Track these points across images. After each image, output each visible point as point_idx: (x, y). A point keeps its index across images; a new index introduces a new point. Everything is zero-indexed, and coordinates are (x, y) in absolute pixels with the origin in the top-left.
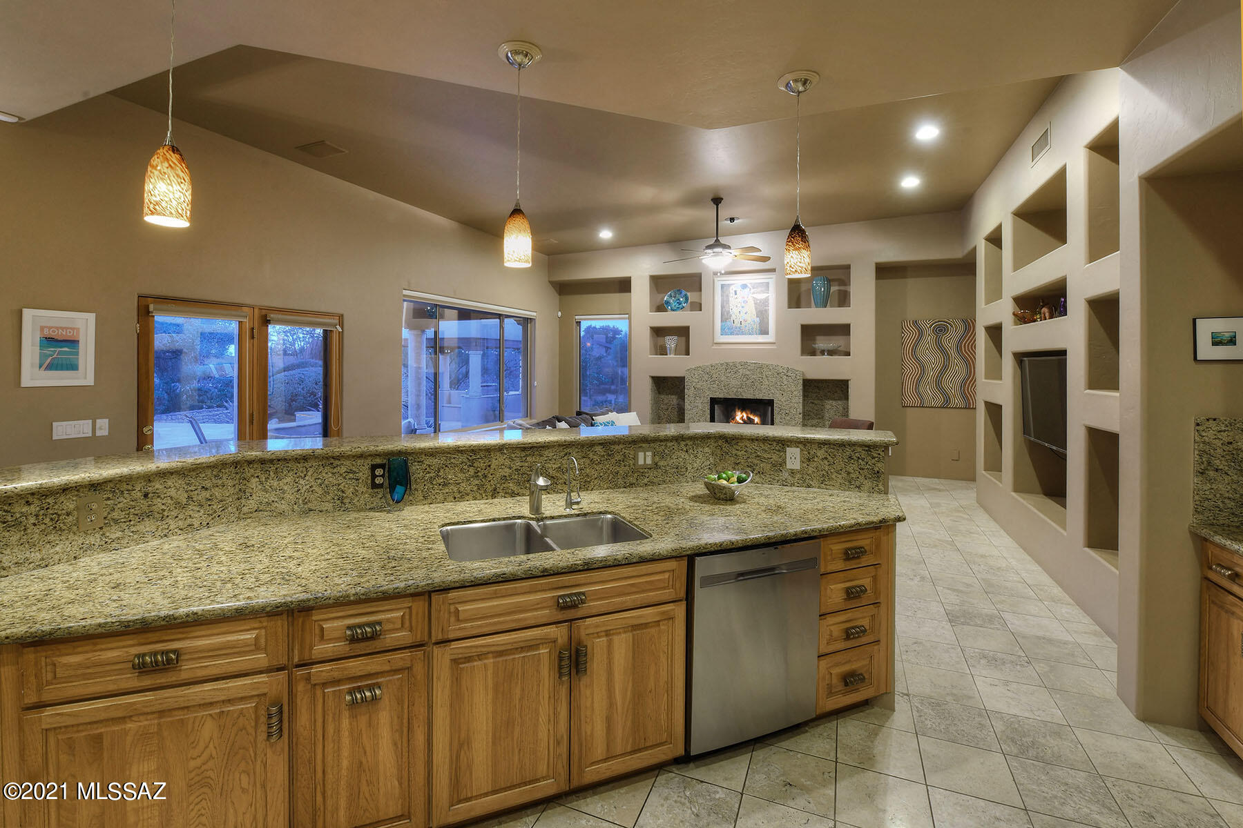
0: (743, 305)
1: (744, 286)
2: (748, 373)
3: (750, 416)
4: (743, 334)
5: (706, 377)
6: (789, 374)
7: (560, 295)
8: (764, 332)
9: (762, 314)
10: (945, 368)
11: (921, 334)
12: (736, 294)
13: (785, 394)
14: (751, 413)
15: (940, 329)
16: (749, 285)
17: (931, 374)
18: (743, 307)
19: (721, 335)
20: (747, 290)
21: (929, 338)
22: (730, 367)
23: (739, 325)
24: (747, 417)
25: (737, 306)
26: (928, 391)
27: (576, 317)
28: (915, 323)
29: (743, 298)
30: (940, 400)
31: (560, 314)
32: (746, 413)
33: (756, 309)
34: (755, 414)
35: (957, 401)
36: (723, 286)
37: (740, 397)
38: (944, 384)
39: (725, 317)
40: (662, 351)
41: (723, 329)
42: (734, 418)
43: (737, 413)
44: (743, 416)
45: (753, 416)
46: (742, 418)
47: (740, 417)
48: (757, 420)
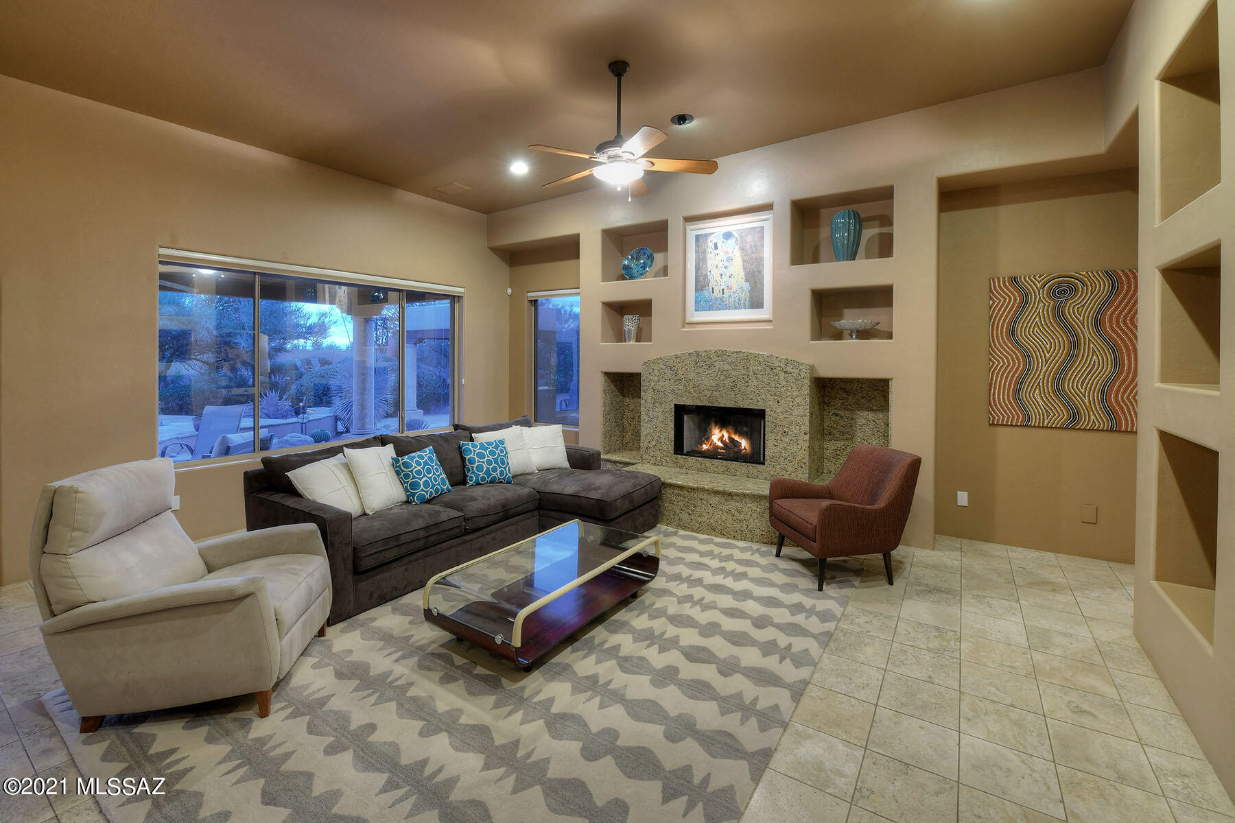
0: (726, 263)
1: (728, 236)
2: (726, 367)
3: (733, 436)
4: (726, 307)
5: (669, 373)
6: (789, 369)
7: (510, 266)
8: (756, 303)
9: (754, 277)
10: (1071, 357)
11: (1025, 299)
12: (716, 248)
13: (782, 402)
14: (735, 433)
15: (1062, 291)
16: (734, 233)
17: (1043, 371)
18: (726, 267)
19: (696, 310)
20: (732, 241)
21: (1041, 306)
22: (701, 359)
23: (720, 295)
24: (730, 438)
25: (717, 266)
26: (1038, 399)
27: (529, 294)
28: (1014, 280)
29: (726, 253)
30: (1062, 416)
31: (509, 291)
32: (728, 432)
33: (745, 269)
34: (742, 434)
35: (1094, 417)
36: (698, 237)
37: (716, 404)
38: (1069, 386)
39: (701, 285)
40: (620, 336)
41: (697, 302)
42: (708, 438)
43: (713, 430)
44: (723, 436)
45: (739, 437)
46: (721, 439)
47: (718, 436)
48: (744, 443)
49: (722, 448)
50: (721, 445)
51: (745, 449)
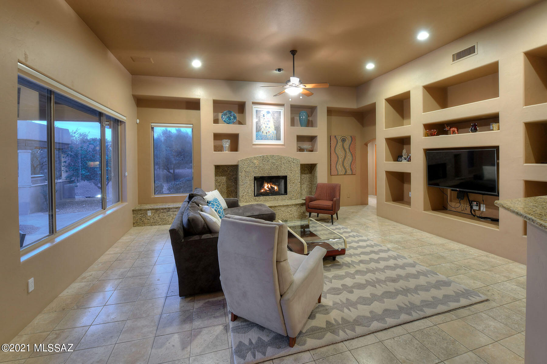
0: (268, 123)
1: (268, 112)
2: (274, 161)
3: (272, 186)
4: (268, 139)
5: (252, 165)
6: (294, 161)
7: (137, 107)
8: (278, 138)
9: (277, 129)
10: (345, 157)
11: (337, 142)
12: (264, 116)
13: (292, 172)
14: (273, 185)
15: (344, 140)
16: (271, 112)
17: (341, 160)
18: (268, 124)
19: (256, 139)
20: (269, 115)
21: (340, 143)
22: (264, 159)
23: (266, 134)
24: (271, 186)
25: (264, 123)
26: (340, 167)
27: (152, 124)
28: (335, 137)
29: (268, 119)
30: (343, 173)
31: (138, 121)
32: (270, 184)
33: (274, 126)
34: (275, 185)
35: (349, 172)
36: (257, 111)
37: (270, 175)
38: (345, 164)
39: (258, 130)
40: (218, 148)
41: (257, 136)
42: (263, 187)
43: (265, 184)
44: (268, 186)
45: (274, 185)
46: (268, 187)
47: (267, 186)
48: (276, 188)
49: (268, 190)
50: (268, 189)
51: (276, 190)
